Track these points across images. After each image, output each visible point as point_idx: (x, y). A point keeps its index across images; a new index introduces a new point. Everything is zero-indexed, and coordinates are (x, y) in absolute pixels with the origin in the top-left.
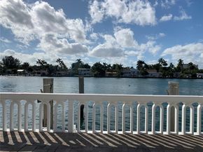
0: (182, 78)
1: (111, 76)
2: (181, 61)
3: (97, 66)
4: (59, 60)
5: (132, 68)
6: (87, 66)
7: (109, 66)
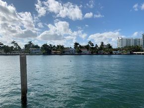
0: (103, 54)
1: (56, 54)
2: (102, 43)
3: (45, 46)
4: (13, 42)
5: (71, 48)
6: (37, 47)
7: (54, 46)
